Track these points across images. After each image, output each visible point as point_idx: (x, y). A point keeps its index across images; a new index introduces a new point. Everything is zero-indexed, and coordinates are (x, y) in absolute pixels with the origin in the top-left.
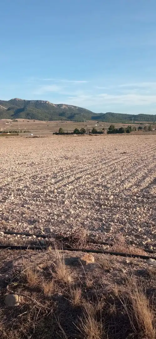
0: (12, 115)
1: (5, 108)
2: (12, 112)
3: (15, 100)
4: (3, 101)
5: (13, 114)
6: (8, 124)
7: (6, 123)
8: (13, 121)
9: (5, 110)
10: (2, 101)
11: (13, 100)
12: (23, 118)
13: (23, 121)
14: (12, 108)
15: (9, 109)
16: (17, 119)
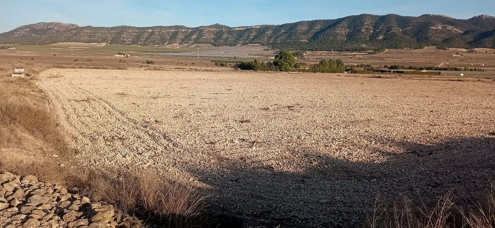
0: (470, 43)
1: (460, 32)
2: (470, 38)
3: (480, 17)
4: (459, 20)
5: (472, 40)
6: (458, 55)
7: (454, 55)
8: (468, 52)
9: (460, 34)
10: (457, 20)
11: (476, 18)
12: (487, 48)
13: (487, 52)
14: (472, 31)
15: (466, 33)
16: (476, 49)
